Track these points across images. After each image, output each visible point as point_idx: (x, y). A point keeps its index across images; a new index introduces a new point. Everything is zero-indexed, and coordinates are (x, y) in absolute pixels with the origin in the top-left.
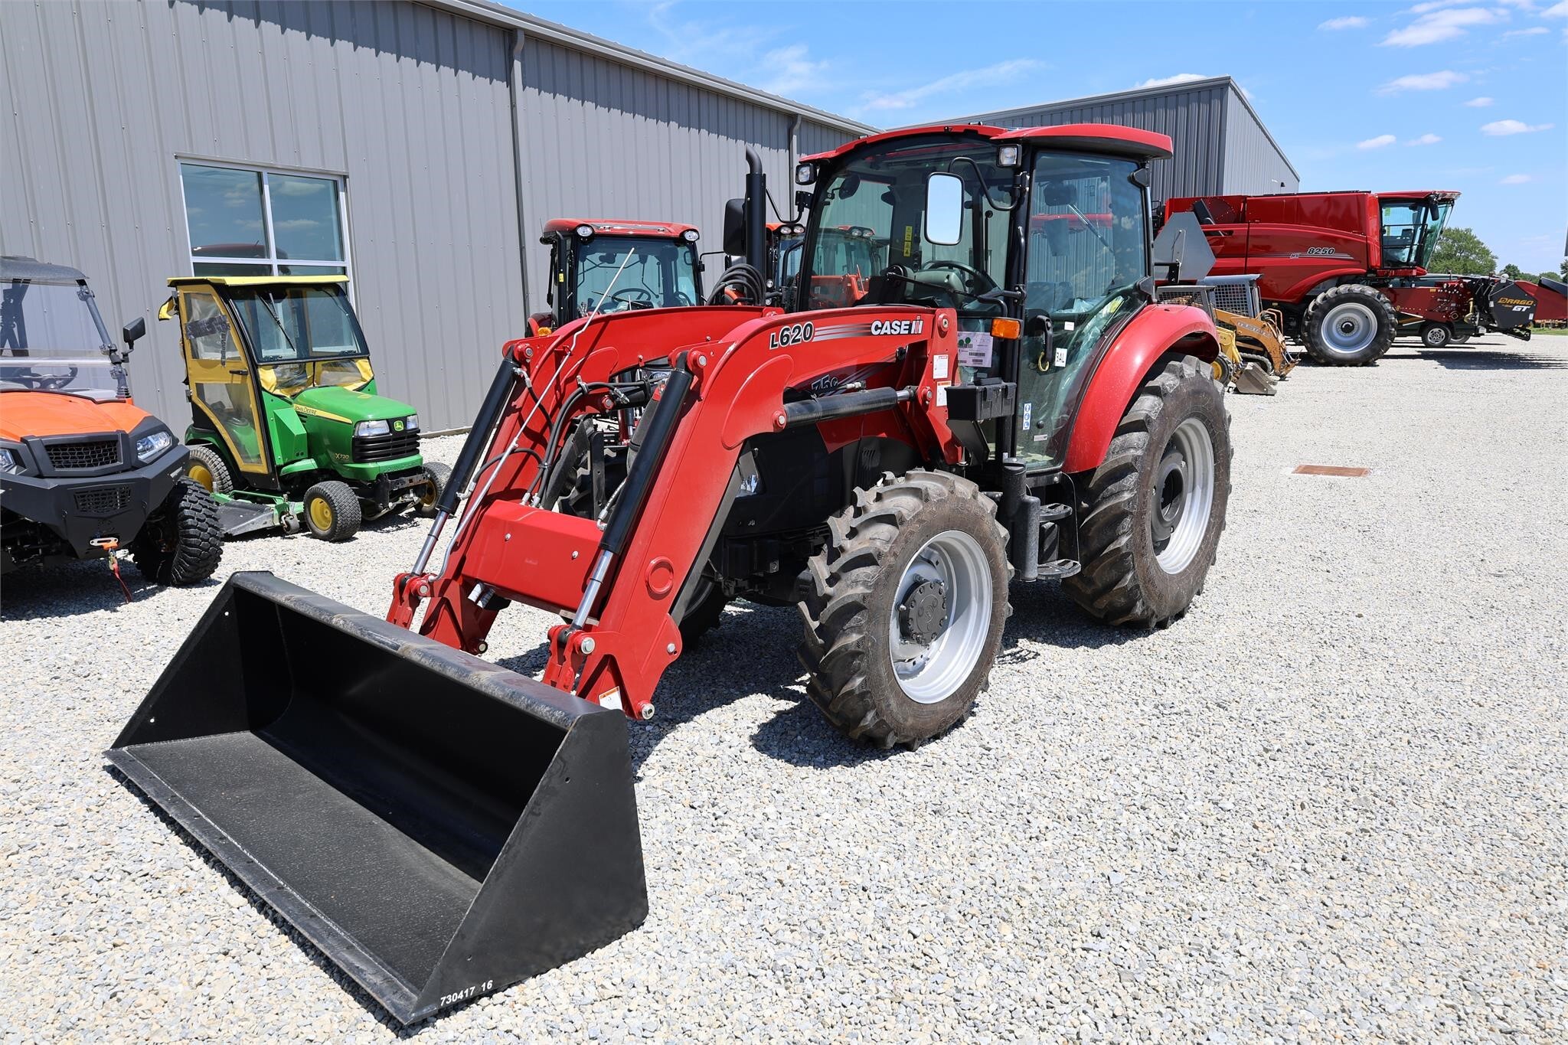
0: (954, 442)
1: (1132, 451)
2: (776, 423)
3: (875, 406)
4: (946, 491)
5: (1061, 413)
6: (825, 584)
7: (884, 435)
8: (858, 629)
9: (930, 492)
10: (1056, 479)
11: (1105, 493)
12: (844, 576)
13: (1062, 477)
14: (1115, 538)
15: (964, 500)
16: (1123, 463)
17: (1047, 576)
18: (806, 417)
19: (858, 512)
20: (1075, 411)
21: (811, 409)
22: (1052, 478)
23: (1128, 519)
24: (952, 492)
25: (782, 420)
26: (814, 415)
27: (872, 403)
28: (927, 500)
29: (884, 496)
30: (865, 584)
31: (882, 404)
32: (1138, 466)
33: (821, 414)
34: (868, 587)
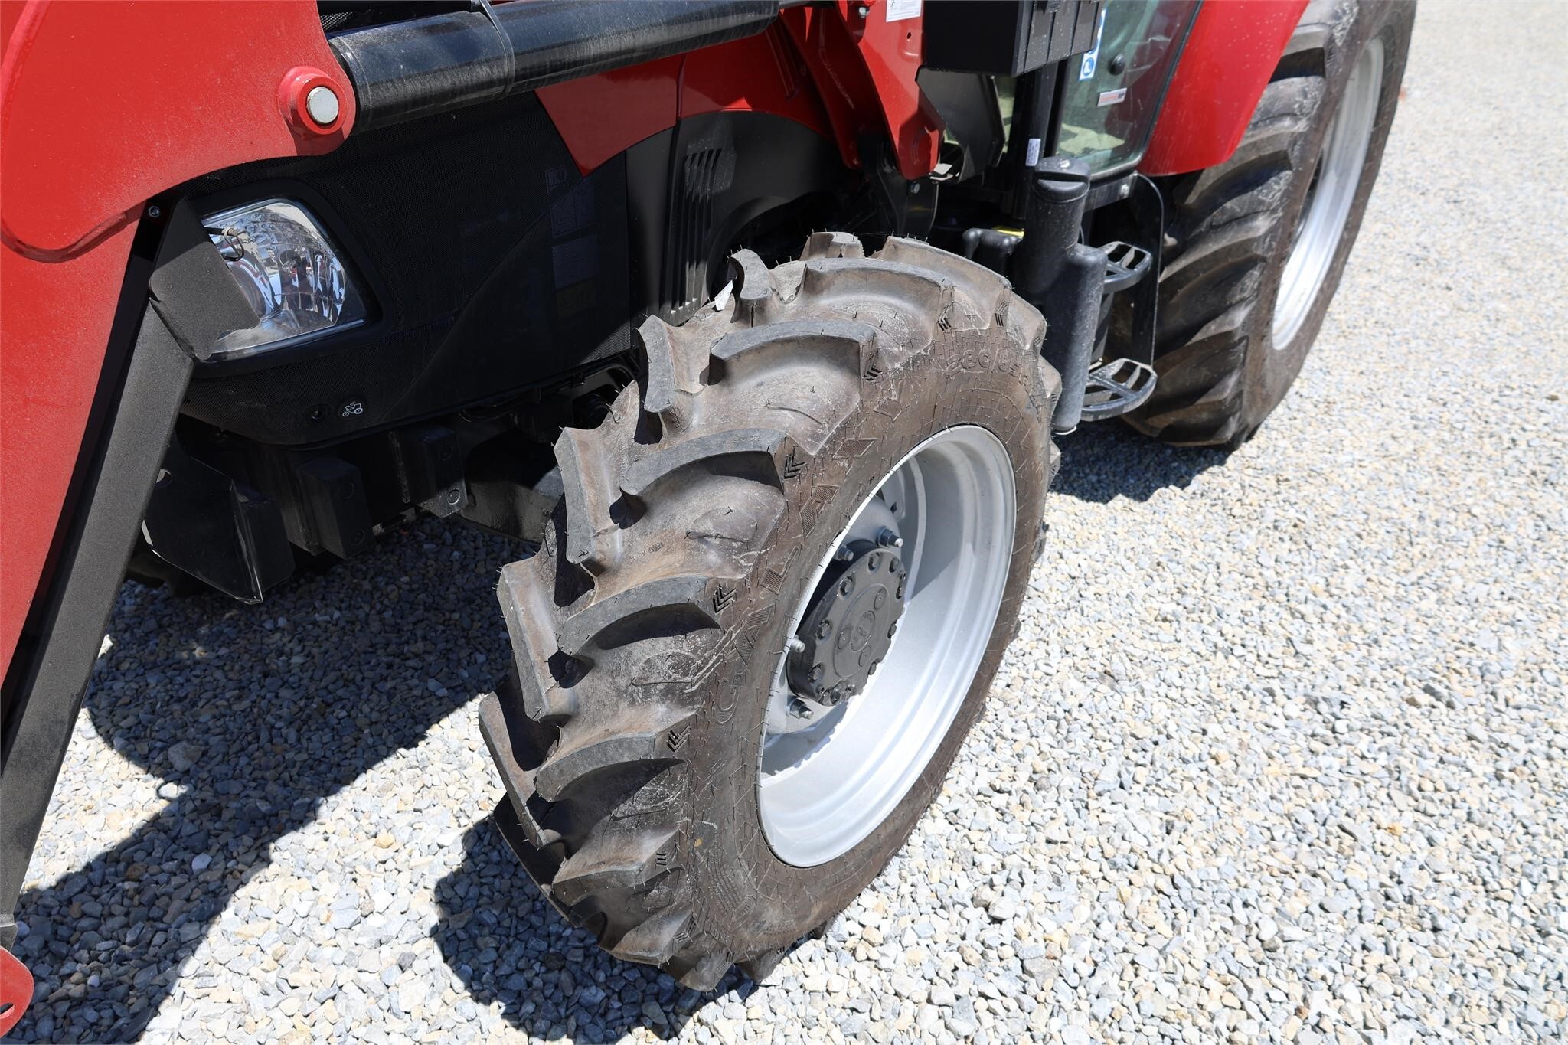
0: (924, 119)
1: (1287, 122)
2: (299, 119)
3: (709, 26)
4: (927, 323)
5: (1149, 33)
6: (546, 680)
7: (742, 105)
8: (658, 820)
9: (883, 339)
10: (1125, 189)
11: (1217, 216)
12: (607, 659)
13: (1139, 187)
14: (1222, 309)
15: (975, 339)
16: (1268, 151)
17: (1096, 414)
18: (444, 82)
19: (650, 428)
20: (1185, 26)
21: (467, 51)
22: (1118, 188)
23: (1256, 273)
24: (945, 325)
25: (324, 106)
26: (482, 73)
27: (699, 17)
28: (873, 372)
29: (735, 369)
30: (673, 694)
31: (733, 21)
32: (1295, 155)
33: (508, 67)
34: (683, 701)
